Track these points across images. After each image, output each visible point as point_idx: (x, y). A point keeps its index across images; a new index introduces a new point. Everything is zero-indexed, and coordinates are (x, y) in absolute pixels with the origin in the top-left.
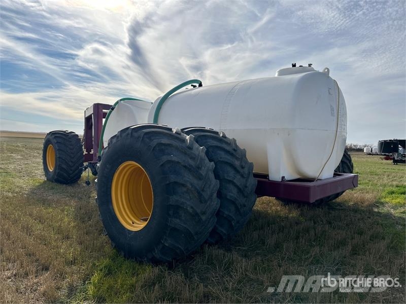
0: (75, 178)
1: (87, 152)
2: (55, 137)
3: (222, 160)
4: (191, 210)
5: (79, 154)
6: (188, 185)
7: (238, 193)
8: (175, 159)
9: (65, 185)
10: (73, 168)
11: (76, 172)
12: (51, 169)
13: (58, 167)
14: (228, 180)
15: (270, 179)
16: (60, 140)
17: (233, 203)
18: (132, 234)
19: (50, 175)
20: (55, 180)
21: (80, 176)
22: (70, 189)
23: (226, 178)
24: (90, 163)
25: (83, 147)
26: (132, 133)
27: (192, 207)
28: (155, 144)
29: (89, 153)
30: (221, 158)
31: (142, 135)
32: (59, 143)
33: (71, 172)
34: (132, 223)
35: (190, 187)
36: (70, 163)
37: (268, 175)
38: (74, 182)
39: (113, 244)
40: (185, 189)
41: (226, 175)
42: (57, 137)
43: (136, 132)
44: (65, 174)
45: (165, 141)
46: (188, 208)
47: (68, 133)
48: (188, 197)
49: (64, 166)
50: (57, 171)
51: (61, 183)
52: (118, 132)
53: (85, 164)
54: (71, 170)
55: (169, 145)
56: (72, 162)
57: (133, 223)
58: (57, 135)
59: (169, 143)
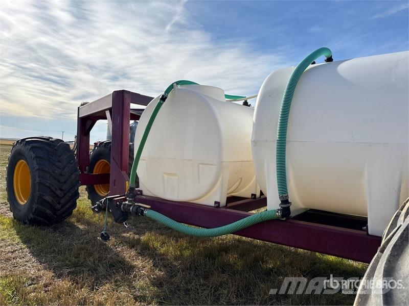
2: (32, 148)
10: (63, 201)
11: (67, 206)
13: (36, 199)
19: (20, 210)
21: (72, 212)
32: (40, 157)
33: (58, 206)
36: (59, 192)
38: (61, 221)
42: (35, 147)
44: (48, 211)
47: (52, 142)
49: (47, 198)
50: (35, 206)
54: (59, 203)
56: (61, 190)
58: (36, 145)
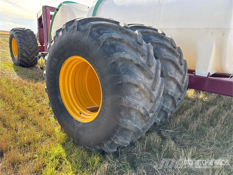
0: (33, 63)
1: (41, 44)
2: (16, 33)
3: (165, 57)
4: (142, 111)
5: (35, 46)
6: (141, 86)
7: (176, 88)
8: (128, 56)
9: (26, 68)
12: (16, 57)
13: (21, 55)
14: (170, 77)
15: (196, 74)
16: (20, 35)
17: (172, 98)
18: (80, 125)
19: (15, 60)
20: (19, 65)
21: (37, 62)
22: (29, 71)
23: (169, 75)
24: (43, 53)
25: (38, 41)
26: (78, 26)
27: (144, 108)
28: (105, 38)
29: (42, 45)
30: (165, 55)
31: (90, 28)
32: (20, 37)
34: (79, 114)
35: (143, 87)
36: (29, 53)
37: (194, 71)
38: (33, 66)
39: (63, 129)
40: (137, 90)
41: (169, 73)
43: (83, 24)
44: (26, 61)
45: (116, 35)
46: (141, 110)
47: (25, 30)
48: (140, 98)
49: (24, 55)
50: (20, 58)
51: (24, 66)
52: (64, 25)
53: (40, 53)
54: (30, 58)
55: (120, 40)
56: (30, 52)
57: (81, 114)
58: (18, 31)
59: (120, 38)
